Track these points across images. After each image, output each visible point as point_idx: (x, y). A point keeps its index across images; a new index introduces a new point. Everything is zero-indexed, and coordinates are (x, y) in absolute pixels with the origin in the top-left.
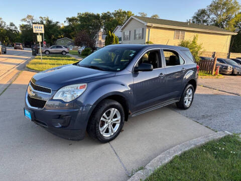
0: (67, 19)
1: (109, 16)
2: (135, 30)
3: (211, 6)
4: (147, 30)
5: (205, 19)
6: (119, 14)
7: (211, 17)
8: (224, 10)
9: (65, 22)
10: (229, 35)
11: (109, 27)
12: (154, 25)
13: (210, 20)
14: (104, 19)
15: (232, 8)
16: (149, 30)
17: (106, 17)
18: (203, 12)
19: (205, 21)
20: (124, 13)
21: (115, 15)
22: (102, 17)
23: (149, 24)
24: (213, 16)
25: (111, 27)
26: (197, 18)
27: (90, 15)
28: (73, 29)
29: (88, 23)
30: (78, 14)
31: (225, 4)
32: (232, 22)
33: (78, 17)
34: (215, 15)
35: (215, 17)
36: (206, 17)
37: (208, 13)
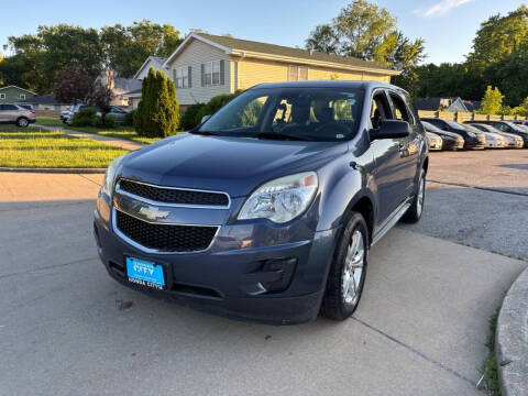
0: (10, 39)
1: (120, 34)
2: (203, 66)
3: (340, 18)
4: (232, 64)
5: (330, 44)
6: (143, 31)
7: (341, 41)
8: (365, 28)
9: (5, 47)
10: (384, 75)
11: (125, 60)
12: (247, 53)
13: (339, 47)
14: (109, 41)
15: (379, 23)
16: (236, 64)
17: (113, 36)
18: (326, 31)
19: (331, 49)
20: (157, 28)
21: (135, 32)
22: (104, 36)
23: (236, 52)
24: (344, 39)
25: (128, 61)
26: (315, 43)
27: (72, 32)
28: (29, 64)
29: (69, 51)
30: (40, 28)
31: (365, 16)
32: (381, 52)
33: (40, 35)
34: (349, 37)
35: (349, 41)
36: (333, 40)
37: (336, 33)
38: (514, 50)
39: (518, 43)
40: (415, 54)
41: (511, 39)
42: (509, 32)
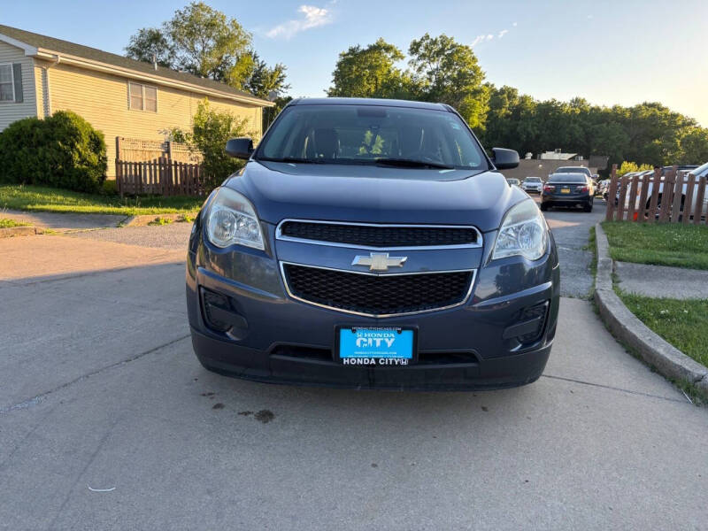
3: (175, 23)
4: (38, 72)
5: (162, 58)
7: (178, 55)
8: (211, 43)
10: (256, 106)
12: (63, 57)
13: (176, 63)
15: (230, 38)
16: (45, 72)
18: (155, 38)
19: (164, 64)
24: (181, 53)
26: (140, 54)
31: (211, 25)
32: (236, 76)
34: (188, 50)
35: (190, 57)
36: (167, 52)
37: (170, 42)
38: (376, 87)
39: (380, 82)
40: (276, 84)
41: (372, 76)
42: (370, 67)
